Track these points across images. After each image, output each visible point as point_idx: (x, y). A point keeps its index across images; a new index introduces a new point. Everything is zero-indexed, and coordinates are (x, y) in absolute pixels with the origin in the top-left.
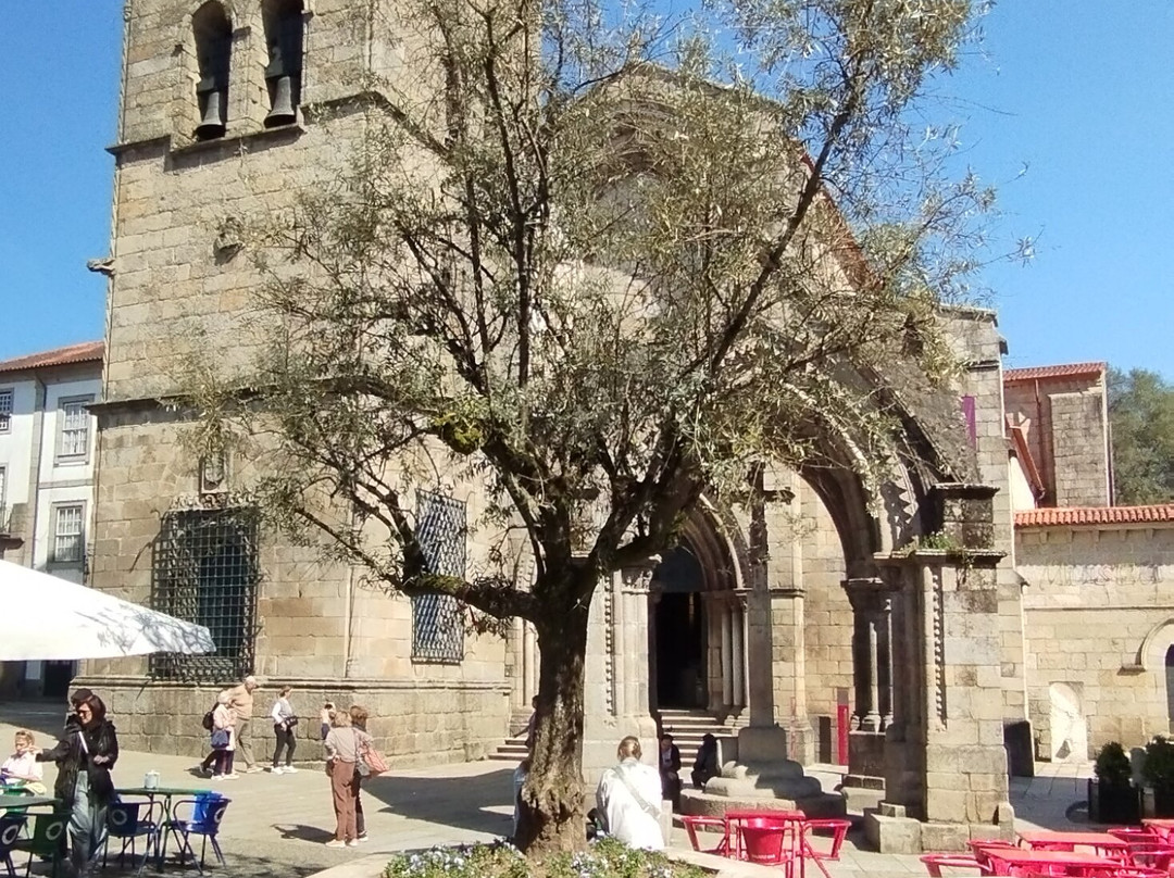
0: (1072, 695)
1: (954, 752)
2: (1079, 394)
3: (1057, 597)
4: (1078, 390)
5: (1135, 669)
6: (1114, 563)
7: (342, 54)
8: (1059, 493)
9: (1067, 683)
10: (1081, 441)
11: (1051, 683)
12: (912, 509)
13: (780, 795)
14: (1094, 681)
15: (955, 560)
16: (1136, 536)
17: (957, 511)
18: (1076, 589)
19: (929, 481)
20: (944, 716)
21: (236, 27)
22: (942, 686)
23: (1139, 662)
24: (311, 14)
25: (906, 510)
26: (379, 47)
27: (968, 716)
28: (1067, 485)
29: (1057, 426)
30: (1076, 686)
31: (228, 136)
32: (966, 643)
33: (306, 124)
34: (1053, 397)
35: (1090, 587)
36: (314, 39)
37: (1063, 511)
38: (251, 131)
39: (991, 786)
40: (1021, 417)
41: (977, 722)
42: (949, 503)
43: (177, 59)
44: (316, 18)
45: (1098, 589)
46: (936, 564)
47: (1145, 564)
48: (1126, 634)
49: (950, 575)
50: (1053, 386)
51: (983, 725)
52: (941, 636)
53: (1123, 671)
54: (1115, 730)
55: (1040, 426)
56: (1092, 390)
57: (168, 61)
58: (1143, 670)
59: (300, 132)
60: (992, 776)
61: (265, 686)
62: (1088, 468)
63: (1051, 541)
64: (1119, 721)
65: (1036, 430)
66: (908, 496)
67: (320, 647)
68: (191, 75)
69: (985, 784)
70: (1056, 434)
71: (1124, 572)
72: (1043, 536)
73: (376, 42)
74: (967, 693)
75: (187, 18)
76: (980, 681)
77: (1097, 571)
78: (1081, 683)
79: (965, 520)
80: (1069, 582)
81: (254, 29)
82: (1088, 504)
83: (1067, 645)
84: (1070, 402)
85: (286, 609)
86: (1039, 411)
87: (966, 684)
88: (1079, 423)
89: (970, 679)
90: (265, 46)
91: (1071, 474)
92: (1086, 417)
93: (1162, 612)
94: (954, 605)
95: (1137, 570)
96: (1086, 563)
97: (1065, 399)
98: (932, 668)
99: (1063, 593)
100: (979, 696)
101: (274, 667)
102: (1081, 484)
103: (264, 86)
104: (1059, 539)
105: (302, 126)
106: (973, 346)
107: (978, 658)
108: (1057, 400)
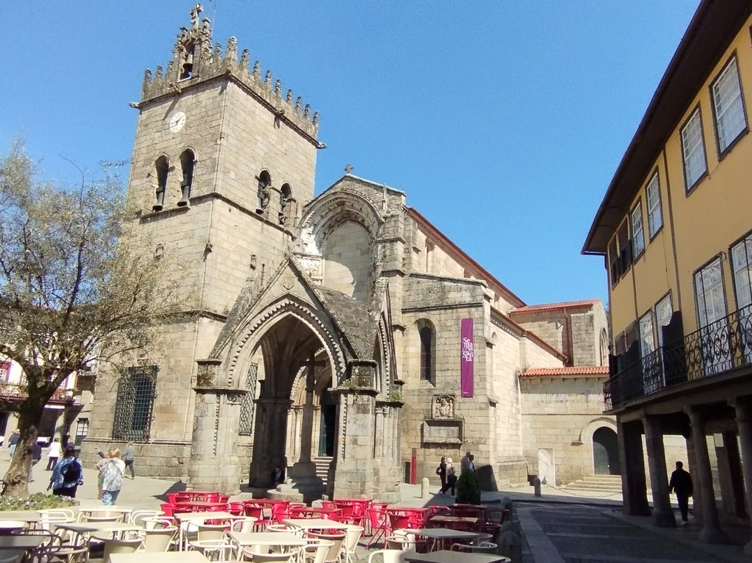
0: (548, 455)
1: (346, 473)
2: (583, 314)
3: (545, 409)
4: (584, 312)
5: (577, 443)
6: (569, 393)
7: (205, 177)
8: (575, 360)
9: (546, 449)
10: (584, 336)
11: (539, 449)
12: (343, 370)
13: (300, 492)
14: (560, 449)
15: (352, 391)
16: (579, 380)
17: (357, 371)
18: (553, 405)
19: (350, 359)
20: (344, 458)
21: (170, 166)
22: (344, 445)
23: (580, 440)
24: (196, 161)
25: (341, 370)
26: (220, 175)
27: (353, 457)
28: (578, 356)
29: (574, 329)
30: (549, 450)
31: (163, 210)
32: (355, 426)
33: (191, 205)
34: (572, 315)
35: (559, 404)
36: (197, 171)
37: (577, 368)
38: (171, 208)
39: (359, 488)
40: (559, 325)
41: (356, 460)
42: (354, 367)
43: (148, 179)
44: (199, 163)
45: (562, 405)
46: (346, 393)
47: (583, 394)
48: (574, 426)
49: (351, 397)
50: (573, 311)
51: (359, 462)
52: (345, 423)
53: (573, 444)
54: (570, 472)
55: (567, 328)
56: (589, 313)
57: (145, 179)
58: (582, 444)
59: (188, 209)
60: (360, 484)
61: (153, 443)
62: (588, 348)
63: (543, 383)
64: (571, 467)
65: (565, 331)
66: (342, 365)
67: (175, 426)
68: (154, 185)
69: (357, 487)
70: (573, 333)
71: (574, 397)
72: (539, 380)
73: (219, 172)
74: (353, 448)
75: (154, 162)
76: (359, 442)
77: (562, 397)
78: (552, 449)
79: (360, 375)
80: (550, 402)
81: (176, 167)
82: (587, 365)
83: (549, 431)
84: (579, 318)
85: (166, 410)
86: (567, 322)
87: (353, 444)
88: (583, 328)
89: (355, 442)
90: (182, 174)
91: (580, 352)
92: (587, 325)
93: (590, 416)
94: (351, 410)
95: (580, 396)
96: (557, 393)
97: (577, 316)
98: (341, 437)
99: (547, 407)
100: (358, 449)
101: (158, 435)
102: (584, 356)
103: (180, 189)
104: (547, 382)
105: (189, 207)
106: (473, 296)
107: (359, 433)
108: (574, 317)
